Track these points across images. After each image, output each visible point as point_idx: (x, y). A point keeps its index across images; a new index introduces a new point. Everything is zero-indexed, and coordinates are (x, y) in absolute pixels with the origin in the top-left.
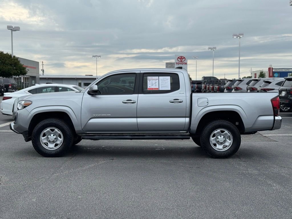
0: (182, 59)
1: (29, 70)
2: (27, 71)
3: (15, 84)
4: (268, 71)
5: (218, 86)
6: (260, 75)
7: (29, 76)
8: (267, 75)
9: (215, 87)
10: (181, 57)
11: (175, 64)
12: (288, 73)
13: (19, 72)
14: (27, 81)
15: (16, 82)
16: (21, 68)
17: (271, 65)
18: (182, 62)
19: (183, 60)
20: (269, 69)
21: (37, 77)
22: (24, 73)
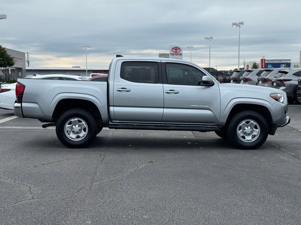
0: (177, 49)
1: (16, 61)
2: (15, 62)
3: (3, 76)
4: (260, 62)
5: (223, 77)
6: (253, 66)
7: (14, 67)
8: (260, 66)
9: (219, 78)
10: (176, 47)
11: (170, 55)
12: (281, 65)
13: (6, 63)
14: (13, 73)
15: (4, 73)
16: (8, 59)
17: (264, 56)
18: (176, 53)
19: (178, 51)
20: (262, 60)
21: (23, 69)
22: (11, 64)
